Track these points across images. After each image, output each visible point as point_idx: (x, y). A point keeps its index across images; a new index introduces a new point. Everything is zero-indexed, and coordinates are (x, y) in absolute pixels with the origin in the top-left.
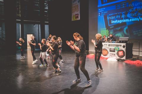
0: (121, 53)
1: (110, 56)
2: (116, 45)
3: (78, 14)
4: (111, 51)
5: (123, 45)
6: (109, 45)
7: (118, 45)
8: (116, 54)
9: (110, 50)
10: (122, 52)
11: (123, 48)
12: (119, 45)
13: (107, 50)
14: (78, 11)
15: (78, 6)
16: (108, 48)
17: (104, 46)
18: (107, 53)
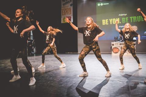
3: (70, 17)
9: (121, 48)
14: (71, 14)
15: (70, 9)
16: (120, 46)
17: (115, 45)
18: (118, 51)
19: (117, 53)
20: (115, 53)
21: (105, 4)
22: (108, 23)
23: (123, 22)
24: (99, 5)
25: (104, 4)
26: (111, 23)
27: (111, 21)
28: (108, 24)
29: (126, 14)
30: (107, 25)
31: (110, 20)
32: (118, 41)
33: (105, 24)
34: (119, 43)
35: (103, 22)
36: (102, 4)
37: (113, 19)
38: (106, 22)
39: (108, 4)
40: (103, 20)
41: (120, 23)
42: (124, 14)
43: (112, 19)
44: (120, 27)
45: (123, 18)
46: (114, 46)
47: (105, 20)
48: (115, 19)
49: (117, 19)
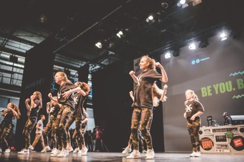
0: (238, 143)
1: (218, 150)
2: (227, 129)
4: (217, 140)
5: (239, 128)
6: (214, 131)
7: (230, 129)
8: (229, 145)
9: (216, 138)
10: (239, 140)
11: (240, 133)
12: (233, 129)
13: (210, 139)
16: (213, 135)
17: (204, 132)
18: (212, 145)
20: (206, 149)
21: (203, 60)
22: (211, 92)
23: (239, 88)
24: (193, 62)
25: (201, 60)
26: (217, 93)
27: (216, 87)
28: (211, 94)
30: (210, 96)
31: (214, 86)
33: (206, 95)
34: (211, 128)
35: (203, 92)
36: (198, 61)
37: (221, 84)
38: (207, 91)
39: (208, 58)
40: (202, 89)
41: (234, 89)
42: (239, 72)
43: (217, 85)
44: (235, 98)
45: (238, 81)
46: (203, 134)
47: (205, 88)
48: (223, 84)
49: (227, 83)
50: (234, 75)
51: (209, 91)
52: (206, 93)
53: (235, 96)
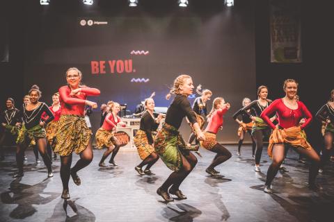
6: (132, 123)
9: (134, 133)
16: (130, 129)
19: (125, 144)
21: (98, 23)
22: (104, 69)
25: (95, 23)
26: (112, 71)
27: (112, 64)
28: (105, 72)
29: (147, 52)
30: (103, 74)
31: (110, 62)
32: (127, 116)
33: (97, 72)
34: (129, 121)
35: (93, 68)
36: (90, 23)
37: (118, 61)
38: (99, 67)
39: (106, 23)
40: (93, 63)
41: (134, 71)
43: (114, 61)
47: (97, 63)
48: (121, 61)
49: (126, 61)
50: (136, 53)
51: (102, 67)
52: (97, 69)
53: (134, 79)
